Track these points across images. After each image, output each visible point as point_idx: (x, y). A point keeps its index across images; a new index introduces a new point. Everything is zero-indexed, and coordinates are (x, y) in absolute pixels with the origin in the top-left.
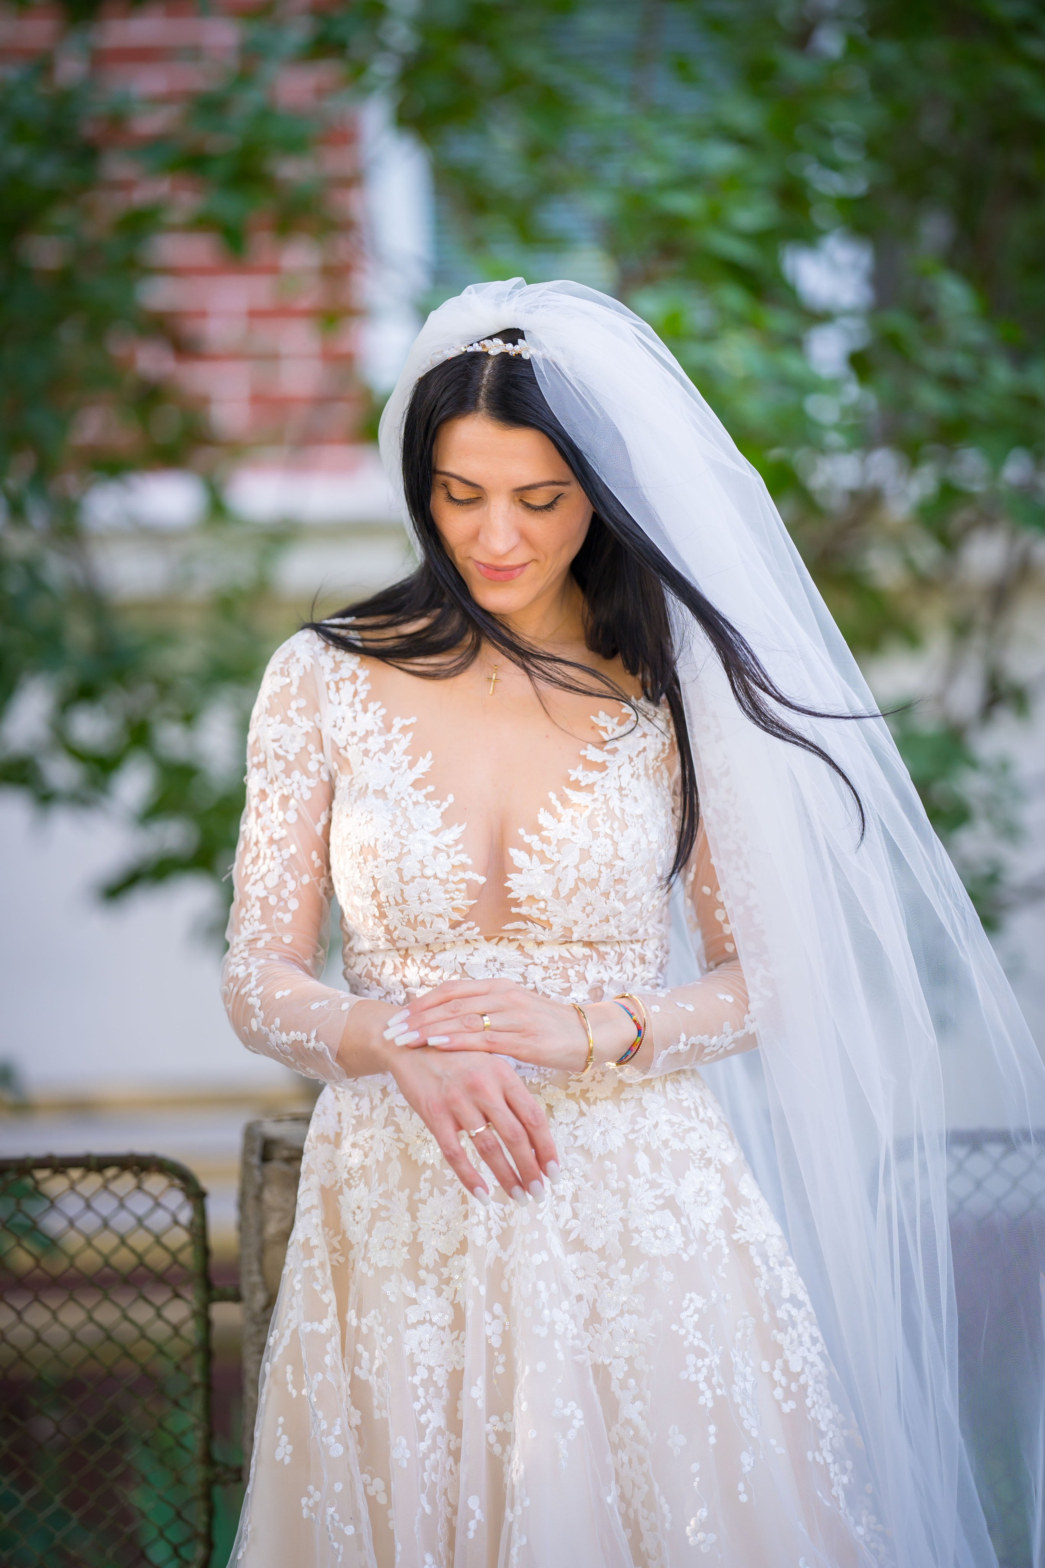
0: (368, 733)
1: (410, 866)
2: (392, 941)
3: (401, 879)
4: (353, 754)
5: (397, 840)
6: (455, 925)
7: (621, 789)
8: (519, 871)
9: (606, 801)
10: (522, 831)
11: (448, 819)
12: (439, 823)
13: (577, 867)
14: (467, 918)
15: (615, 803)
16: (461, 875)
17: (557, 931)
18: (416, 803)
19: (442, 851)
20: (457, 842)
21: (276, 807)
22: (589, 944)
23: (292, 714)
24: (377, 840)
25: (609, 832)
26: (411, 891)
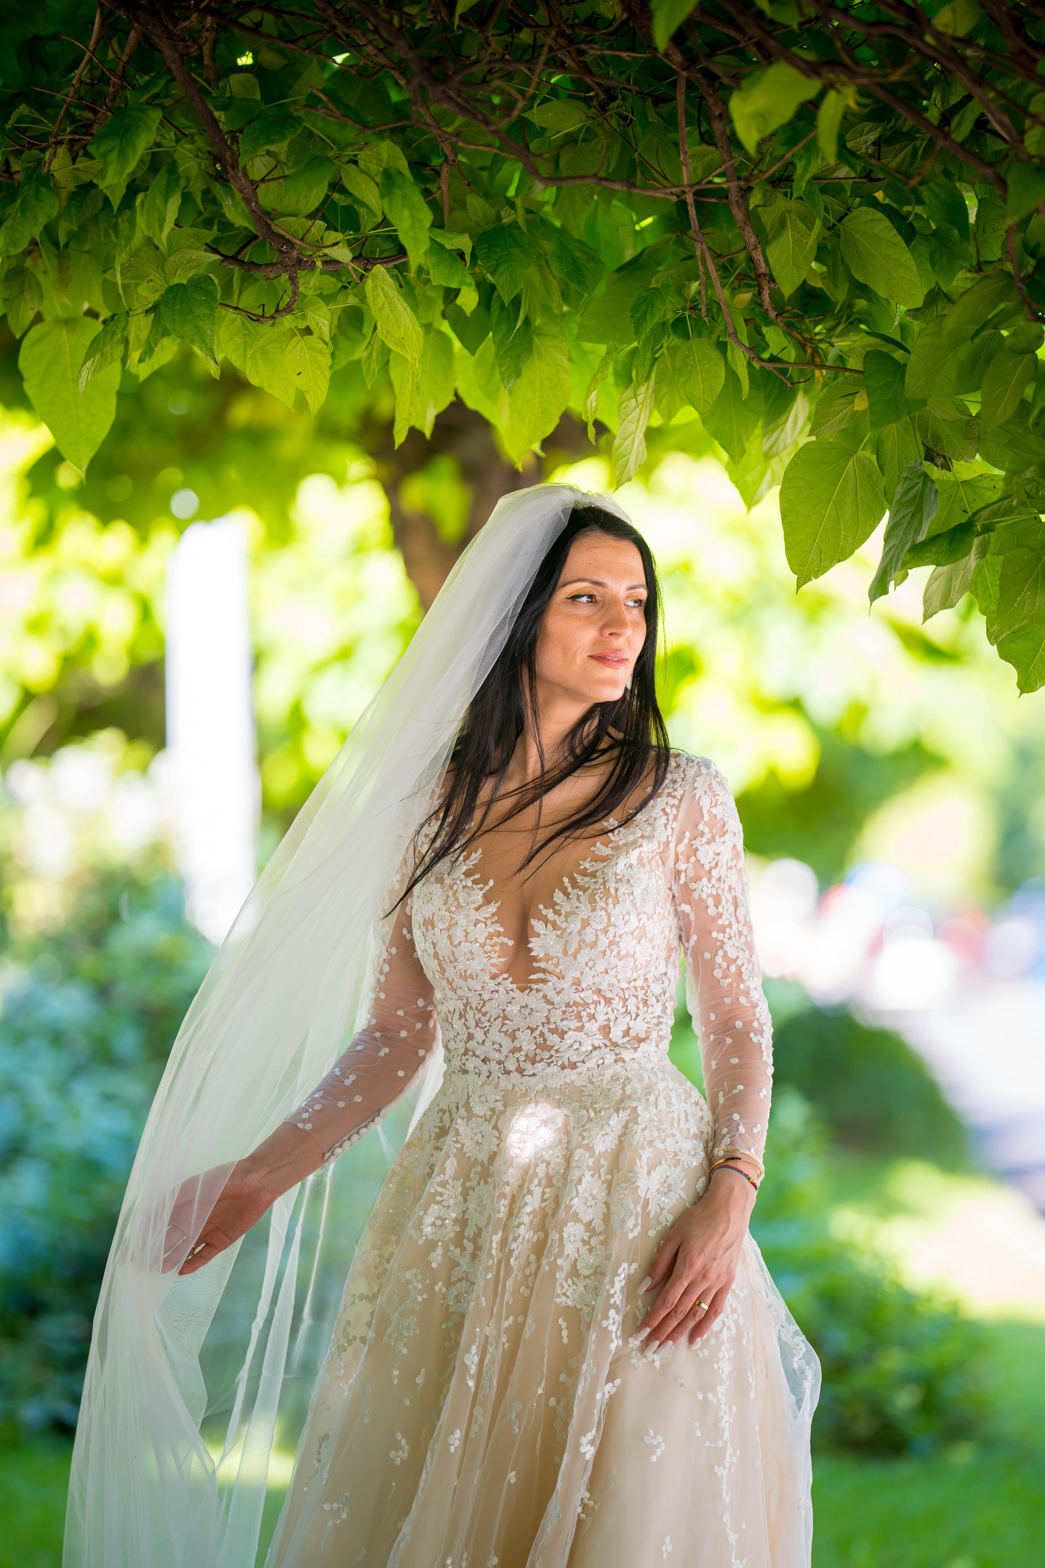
3: (451, 943)
5: (448, 914)
6: (494, 977)
11: (489, 898)
12: (481, 902)
13: (579, 932)
16: (497, 940)
18: (466, 889)
19: (482, 922)
24: (434, 914)
25: (604, 906)
26: (459, 952)
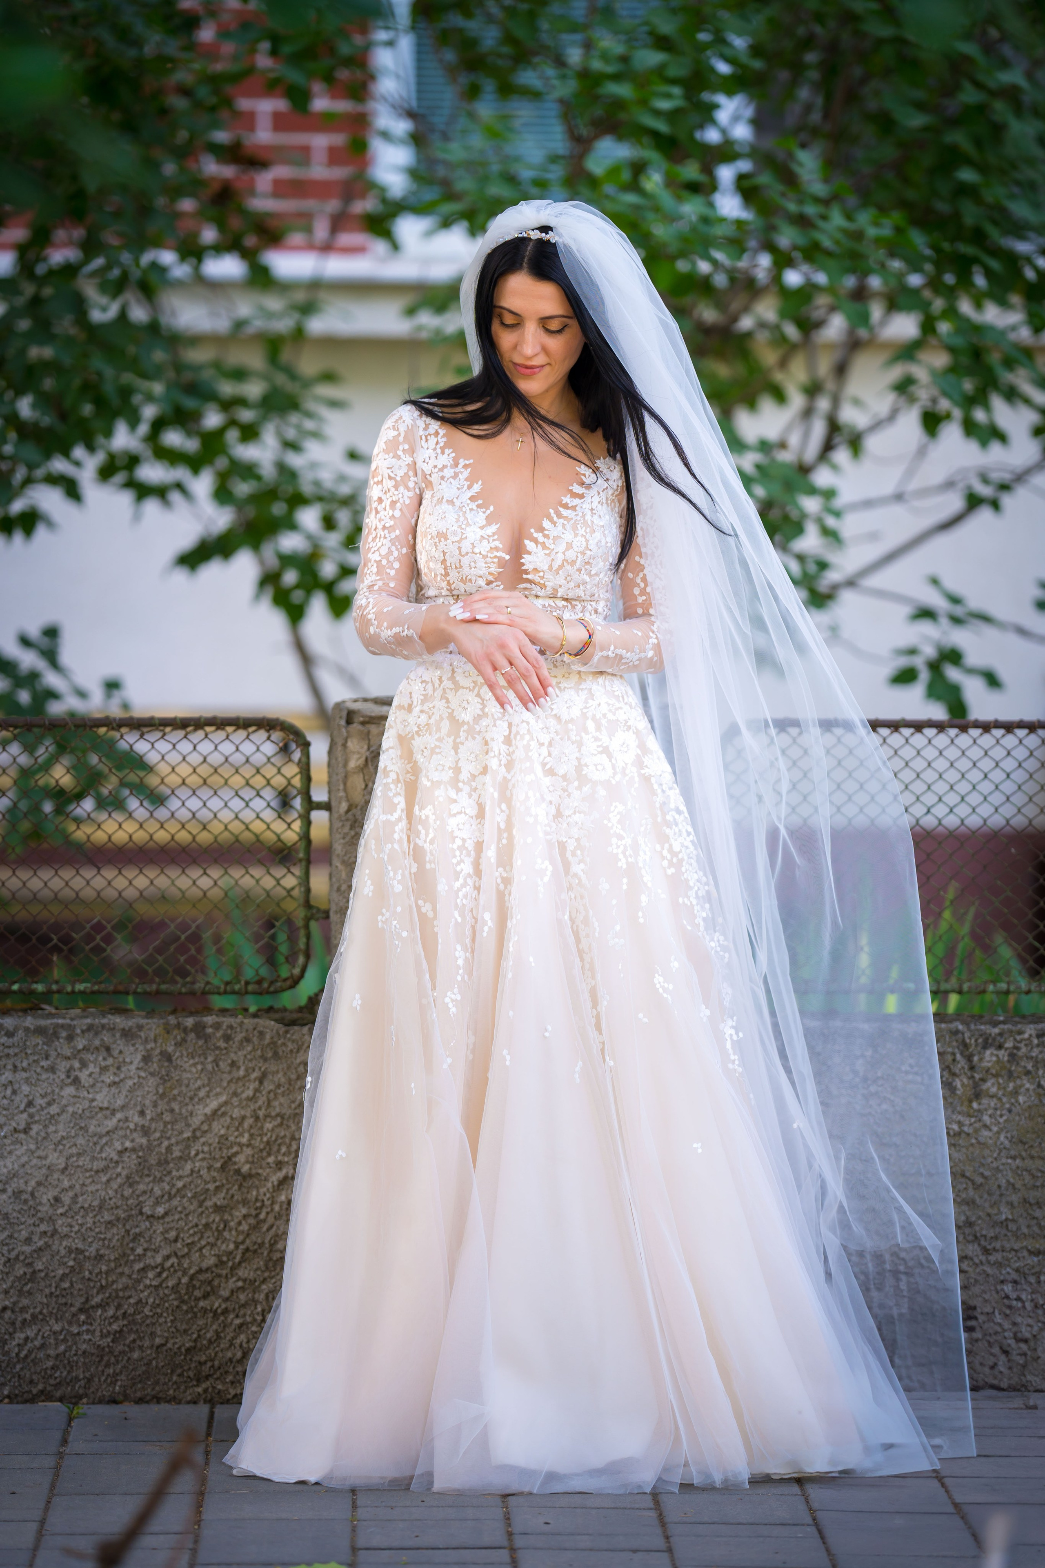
0: (444, 467)
1: (466, 546)
2: (451, 590)
3: (459, 553)
4: (435, 478)
5: (459, 530)
6: (489, 583)
7: (592, 509)
8: (529, 553)
9: (584, 515)
10: (532, 530)
11: (490, 520)
12: (484, 522)
13: (564, 553)
14: (497, 579)
15: (588, 517)
16: (496, 553)
17: (549, 590)
18: (471, 510)
19: (485, 539)
20: (494, 534)
21: (388, 508)
22: (566, 600)
23: (400, 453)
24: (447, 529)
25: (583, 534)
26: (465, 561)
